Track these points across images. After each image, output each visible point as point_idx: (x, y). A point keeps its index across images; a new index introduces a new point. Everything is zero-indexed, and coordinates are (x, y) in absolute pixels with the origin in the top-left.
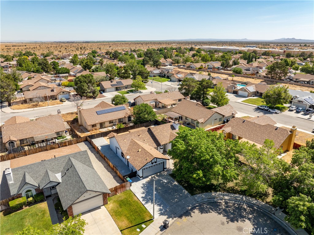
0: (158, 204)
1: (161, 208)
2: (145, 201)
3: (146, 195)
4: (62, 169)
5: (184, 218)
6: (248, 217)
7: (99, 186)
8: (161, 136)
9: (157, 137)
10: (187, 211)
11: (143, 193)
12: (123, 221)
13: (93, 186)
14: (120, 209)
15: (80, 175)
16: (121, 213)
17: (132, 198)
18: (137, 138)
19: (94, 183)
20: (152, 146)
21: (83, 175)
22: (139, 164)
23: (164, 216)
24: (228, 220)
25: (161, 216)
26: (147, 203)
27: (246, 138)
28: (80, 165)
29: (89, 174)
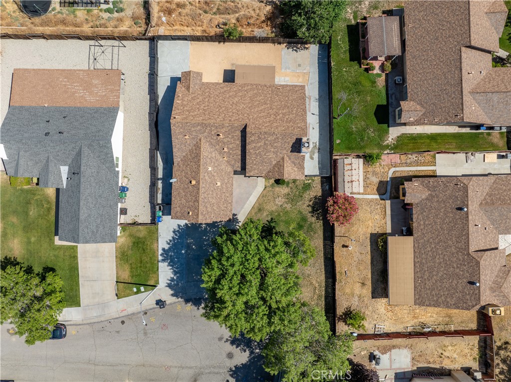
0: (174, 271)
1: (175, 278)
2: (164, 256)
3: (169, 248)
4: (70, 161)
5: (189, 304)
6: (253, 350)
7: (103, 228)
8: (259, 157)
9: (247, 157)
10: (200, 299)
11: (169, 242)
12: (124, 270)
13: (93, 232)
14: (130, 252)
15: (81, 204)
16: (129, 259)
17: (152, 243)
18: (212, 139)
19: (99, 221)
20: (233, 166)
21: (87, 203)
22: (178, 208)
23: (170, 290)
24: (230, 339)
25: (168, 288)
26: (163, 260)
27: (414, 242)
28: (93, 170)
29: (100, 196)
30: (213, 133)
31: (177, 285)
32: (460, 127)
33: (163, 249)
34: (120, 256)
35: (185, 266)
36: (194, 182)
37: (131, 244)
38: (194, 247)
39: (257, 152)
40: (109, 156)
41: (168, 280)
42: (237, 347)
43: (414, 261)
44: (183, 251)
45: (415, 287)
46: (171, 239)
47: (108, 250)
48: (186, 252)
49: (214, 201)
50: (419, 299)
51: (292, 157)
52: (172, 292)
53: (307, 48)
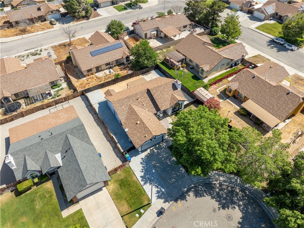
0: (156, 186)
1: (159, 190)
2: (144, 181)
3: (144, 174)
4: (60, 149)
5: (179, 202)
6: (239, 203)
7: (99, 173)
8: (161, 99)
9: (156, 101)
10: (183, 194)
11: (142, 170)
12: (123, 205)
13: (93, 176)
14: (121, 191)
15: (79, 161)
16: (122, 196)
17: (132, 178)
18: (135, 102)
19: (94, 169)
20: (152, 112)
21: (82, 161)
22: (138, 141)
23: (161, 199)
24: (220, 206)
25: (159, 199)
26: (145, 183)
27: (252, 100)
28: (78, 145)
29: (88, 156)
30: (134, 100)
32: (226, 69)
33: (141, 177)
34: (115, 197)
35: (160, 179)
36: (138, 122)
37: (118, 186)
38: (158, 165)
39: (159, 97)
40: (85, 134)
41: (155, 194)
42: (228, 209)
43: (261, 106)
44: (154, 171)
45: (273, 115)
46: (142, 168)
48: (155, 170)
50: (279, 117)
51: (176, 93)
52: (163, 200)
53: (150, 73)
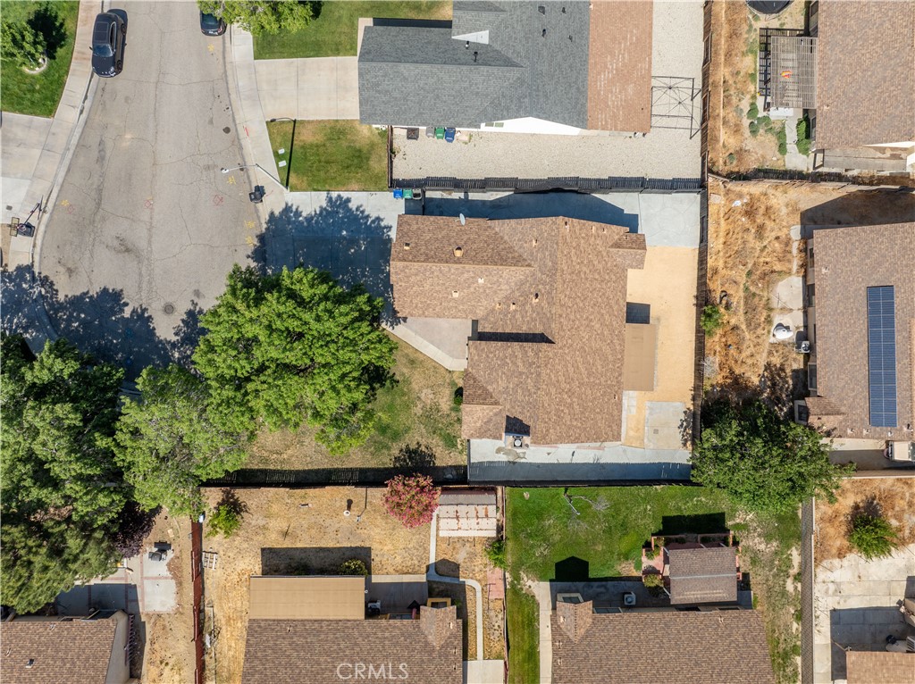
0: (312, 218)
1: (301, 219)
2: (337, 201)
3: (350, 210)
4: (496, 46)
5: (256, 242)
6: (179, 348)
7: (384, 101)
8: (499, 363)
9: (500, 344)
10: (265, 260)
11: (361, 209)
12: (314, 134)
13: (378, 85)
14: (345, 144)
15: (424, 66)
16: (334, 141)
17: (359, 181)
18: (531, 285)
19: (396, 94)
20: (486, 318)
21: (426, 75)
22: (415, 227)
23: (281, 210)
24: (198, 309)
25: (284, 206)
26: (330, 200)
27: (355, 621)
29: (438, 97)
30: (540, 287)
31: (289, 222)
33: (348, 200)
34: (339, 126)
35: (321, 235)
36: (458, 254)
37: (358, 145)
38: (352, 251)
39: (508, 361)
40: (505, 113)
41: (298, 207)
42: (183, 321)
43: (322, 621)
44: (344, 233)
45: (279, 621)
46: (366, 213)
47: (347, 108)
48: (344, 238)
49: (427, 287)
50: (260, 627)
51: (498, 418)
52: (277, 213)
53: (685, 445)
